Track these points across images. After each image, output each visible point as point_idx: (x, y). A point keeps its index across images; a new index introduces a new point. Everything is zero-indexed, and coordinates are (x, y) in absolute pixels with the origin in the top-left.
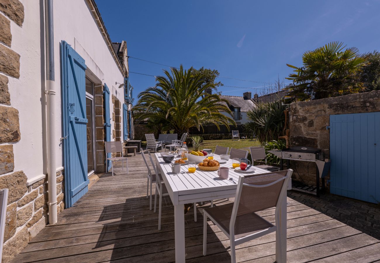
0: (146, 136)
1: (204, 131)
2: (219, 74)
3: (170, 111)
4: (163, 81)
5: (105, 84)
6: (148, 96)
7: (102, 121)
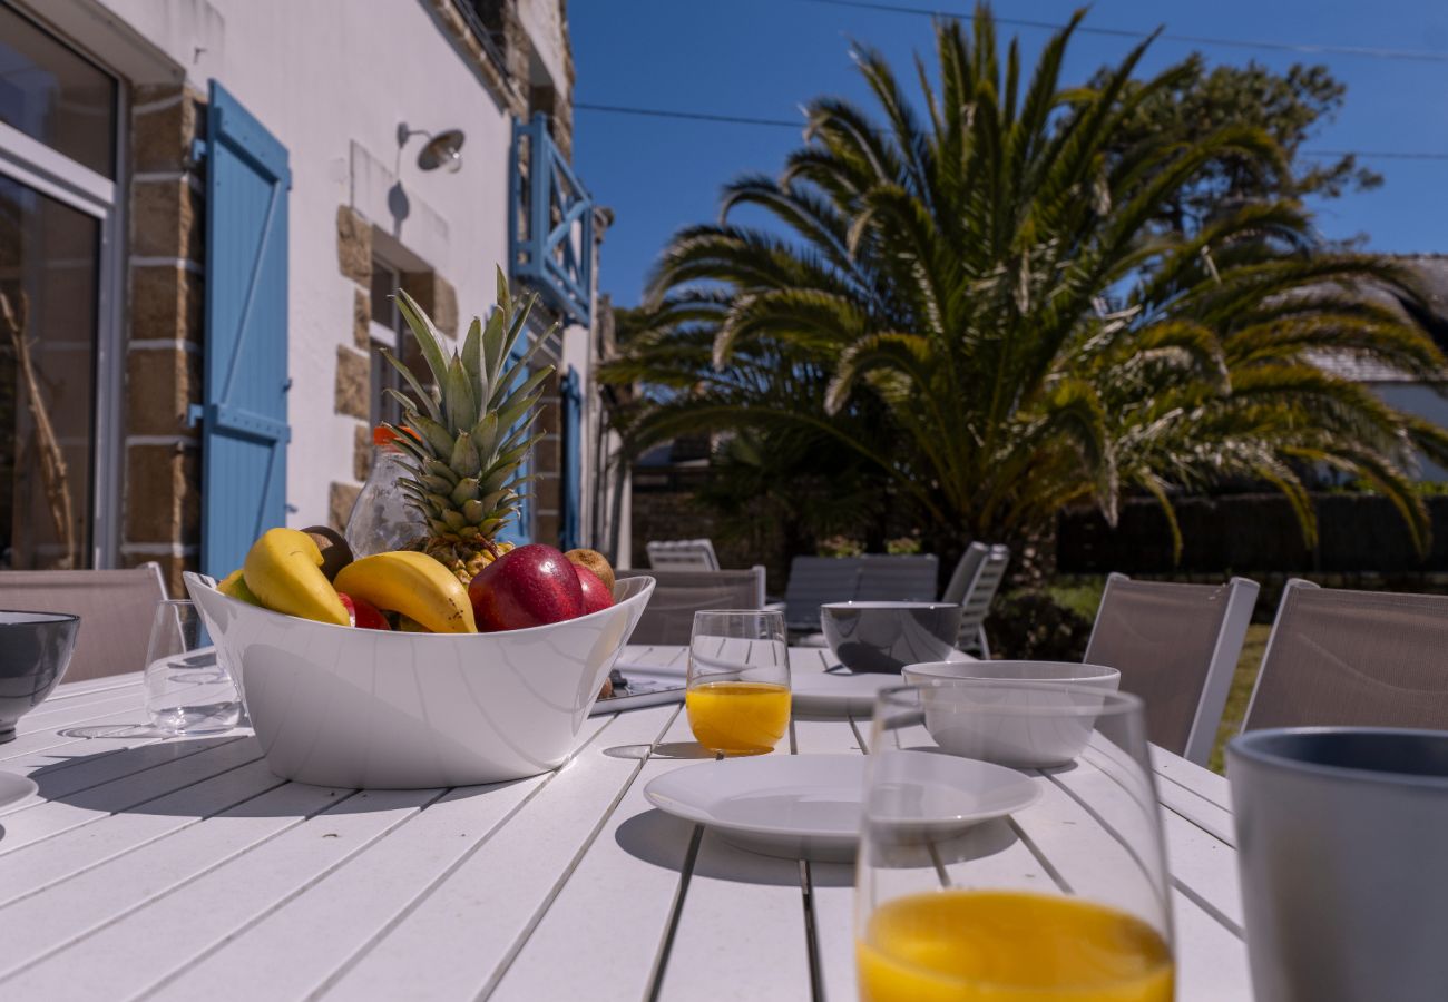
0: (653, 555)
1: (1179, 545)
2: (1341, 90)
3: (865, 361)
4: (848, 138)
5: (212, 84)
6: (718, 261)
7: (172, 383)
